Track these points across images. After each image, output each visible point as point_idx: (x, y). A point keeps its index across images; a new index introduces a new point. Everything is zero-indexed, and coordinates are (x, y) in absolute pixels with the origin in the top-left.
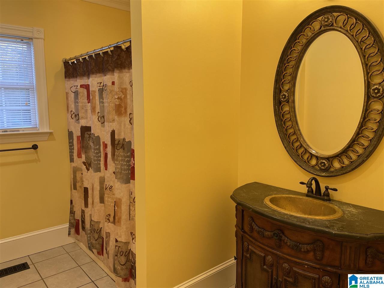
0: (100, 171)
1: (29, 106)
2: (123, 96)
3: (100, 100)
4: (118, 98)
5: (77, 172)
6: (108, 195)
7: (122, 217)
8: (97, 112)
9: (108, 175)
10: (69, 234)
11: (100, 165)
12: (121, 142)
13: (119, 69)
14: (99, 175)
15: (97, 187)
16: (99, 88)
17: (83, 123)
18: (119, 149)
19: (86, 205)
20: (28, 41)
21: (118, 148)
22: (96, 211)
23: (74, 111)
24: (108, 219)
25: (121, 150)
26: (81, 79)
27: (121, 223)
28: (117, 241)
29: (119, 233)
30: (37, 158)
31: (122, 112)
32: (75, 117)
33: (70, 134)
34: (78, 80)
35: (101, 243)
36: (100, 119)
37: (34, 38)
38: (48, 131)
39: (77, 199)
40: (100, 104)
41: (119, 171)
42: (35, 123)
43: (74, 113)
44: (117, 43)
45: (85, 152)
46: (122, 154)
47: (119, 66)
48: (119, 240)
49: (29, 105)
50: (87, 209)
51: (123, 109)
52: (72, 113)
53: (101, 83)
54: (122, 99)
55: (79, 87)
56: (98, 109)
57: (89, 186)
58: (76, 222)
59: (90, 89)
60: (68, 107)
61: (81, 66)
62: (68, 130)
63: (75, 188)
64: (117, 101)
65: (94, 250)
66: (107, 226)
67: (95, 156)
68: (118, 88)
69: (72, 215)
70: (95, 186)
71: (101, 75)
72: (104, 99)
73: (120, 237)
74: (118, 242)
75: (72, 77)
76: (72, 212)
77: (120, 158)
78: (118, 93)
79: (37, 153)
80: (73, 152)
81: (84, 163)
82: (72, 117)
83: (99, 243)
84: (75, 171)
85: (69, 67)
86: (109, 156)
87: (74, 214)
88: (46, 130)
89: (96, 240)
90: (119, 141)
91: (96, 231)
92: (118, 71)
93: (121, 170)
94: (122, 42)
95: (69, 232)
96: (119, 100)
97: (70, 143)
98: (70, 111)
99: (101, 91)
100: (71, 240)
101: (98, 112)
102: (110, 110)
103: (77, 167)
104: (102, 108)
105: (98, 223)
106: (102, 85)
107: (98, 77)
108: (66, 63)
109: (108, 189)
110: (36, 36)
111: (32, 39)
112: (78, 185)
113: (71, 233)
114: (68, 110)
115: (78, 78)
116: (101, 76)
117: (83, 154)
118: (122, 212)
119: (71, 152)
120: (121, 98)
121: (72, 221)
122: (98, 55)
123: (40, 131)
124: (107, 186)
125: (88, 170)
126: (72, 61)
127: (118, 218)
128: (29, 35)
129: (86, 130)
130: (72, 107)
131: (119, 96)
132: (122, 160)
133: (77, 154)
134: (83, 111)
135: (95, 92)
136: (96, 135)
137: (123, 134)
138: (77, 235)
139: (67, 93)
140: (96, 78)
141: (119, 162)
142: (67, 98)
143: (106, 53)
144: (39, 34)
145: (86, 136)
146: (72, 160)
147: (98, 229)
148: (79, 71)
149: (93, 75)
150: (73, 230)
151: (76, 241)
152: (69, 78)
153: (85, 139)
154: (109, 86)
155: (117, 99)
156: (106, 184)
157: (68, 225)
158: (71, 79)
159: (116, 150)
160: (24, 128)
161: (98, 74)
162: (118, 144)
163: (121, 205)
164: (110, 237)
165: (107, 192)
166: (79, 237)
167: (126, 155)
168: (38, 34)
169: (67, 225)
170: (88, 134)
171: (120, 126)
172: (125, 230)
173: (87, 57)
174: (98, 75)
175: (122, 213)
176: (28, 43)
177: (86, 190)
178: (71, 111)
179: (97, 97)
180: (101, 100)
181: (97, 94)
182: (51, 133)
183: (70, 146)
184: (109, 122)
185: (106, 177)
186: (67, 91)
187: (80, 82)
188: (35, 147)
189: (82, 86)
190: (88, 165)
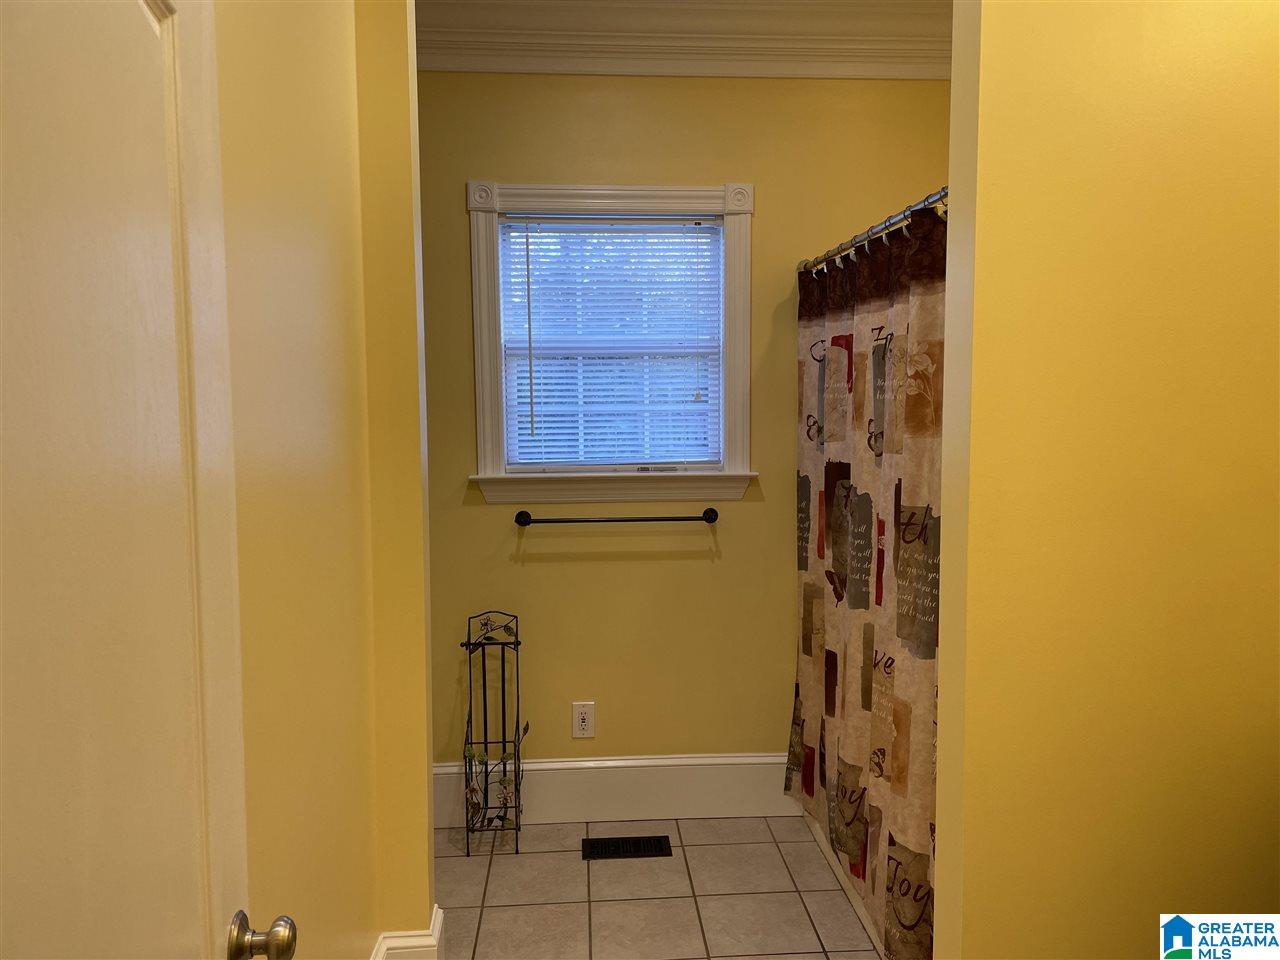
0: (867, 607)
1: (706, 402)
2: (932, 369)
3: (875, 381)
4: (917, 376)
5: (815, 601)
6: (882, 686)
7: (910, 767)
8: (866, 420)
9: (884, 622)
10: (787, 788)
11: (868, 586)
12: (919, 518)
13: (925, 281)
14: (861, 616)
15: (856, 656)
16: (875, 343)
17: (834, 452)
18: (911, 542)
19: (830, 707)
20: (712, 222)
21: (908, 537)
22: (851, 731)
23: (816, 415)
24: (878, 765)
25: (918, 544)
26: (837, 321)
27: (907, 786)
28: (892, 842)
29: (900, 819)
30: (714, 550)
31: (928, 421)
32: (817, 435)
33: (803, 484)
34: (826, 324)
35: (861, 836)
36: (872, 442)
37: (727, 214)
38: (747, 472)
39: (811, 683)
40: (875, 395)
41: (908, 612)
42: (716, 448)
43: (815, 422)
44: (927, 198)
45: (835, 543)
46: (921, 558)
47: (924, 272)
48: (898, 838)
49: (703, 399)
50: (832, 719)
51: (930, 411)
52: (812, 421)
53: (881, 329)
54: (928, 379)
55: (828, 344)
56: (869, 412)
57: (838, 650)
58: (807, 755)
59: (854, 350)
60: (801, 403)
61: (838, 282)
62: (798, 472)
63: (807, 650)
64: (910, 386)
65: (841, 854)
66: (875, 785)
67: (853, 557)
68: (916, 344)
69: (798, 729)
70: (850, 651)
71: (882, 303)
72: (887, 378)
73: (903, 831)
74: (894, 845)
75: (817, 315)
76: (798, 722)
77: (914, 571)
78: (916, 358)
79: (714, 532)
80: (806, 540)
81: (829, 574)
82: (810, 434)
83: (854, 837)
84: (810, 596)
85: (811, 286)
86: (889, 559)
87: (802, 728)
88: (742, 470)
89: (848, 825)
90: (913, 514)
91: (848, 796)
92: (920, 290)
93: (915, 609)
94: (938, 196)
95: (788, 780)
96: (918, 381)
97: (800, 510)
98: (805, 416)
99: (881, 354)
100: (791, 806)
101: (871, 421)
102: (898, 412)
103: (814, 585)
104: (880, 405)
105: (856, 770)
106: (884, 334)
107: (874, 312)
108: (804, 275)
109: (881, 665)
110: (732, 207)
111: (721, 217)
112: (815, 641)
113: (792, 784)
114: (800, 413)
115: (828, 316)
116: (881, 309)
117: (828, 549)
118: (912, 750)
119: (803, 539)
120: (925, 375)
121: (798, 749)
122: (875, 243)
123: (727, 472)
124: (879, 658)
125: (840, 598)
126: (820, 267)
127: (898, 766)
128: (715, 207)
129: (838, 472)
130: (812, 401)
131: (921, 368)
132: (919, 577)
133: (816, 548)
134: (835, 416)
135: (863, 356)
136: (859, 492)
137: (924, 491)
138: (808, 797)
139: (801, 364)
140: (870, 315)
141: (911, 583)
142: (801, 379)
143: (895, 235)
144: (739, 200)
145: (840, 492)
146: (803, 564)
147: (854, 792)
148: (832, 295)
149: (862, 304)
150: (797, 778)
151: (806, 814)
152: (810, 319)
153: (835, 500)
154: (899, 336)
155: (911, 377)
156: (875, 648)
157: (785, 760)
158: (815, 322)
159: (902, 541)
160: (688, 463)
161: (875, 302)
162: (909, 524)
163: (910, 725)
164: (881, 823)
165: (878, 675)
166: (812, 802)
167: (930, 562)
168: (736, 202)
169: (783, 758)
170: (843, 487)
171: (919, 466)
172: (918, 811)
173: (852, 252)
174: (875, 305)
175: (911, 753)
176: (713, 231)
177: (831, 659)
178: (809, 416)
179: (870, 375)
180: (879, 382)
181: (870, 362)
182: (752, 480)
183: (801, 521)
184: (891, 452)
185: (877, 627)
186: (801, 358)
187: (831, 327)
188: (710, 516)
189: (836, 341)
190: (838, 580)
